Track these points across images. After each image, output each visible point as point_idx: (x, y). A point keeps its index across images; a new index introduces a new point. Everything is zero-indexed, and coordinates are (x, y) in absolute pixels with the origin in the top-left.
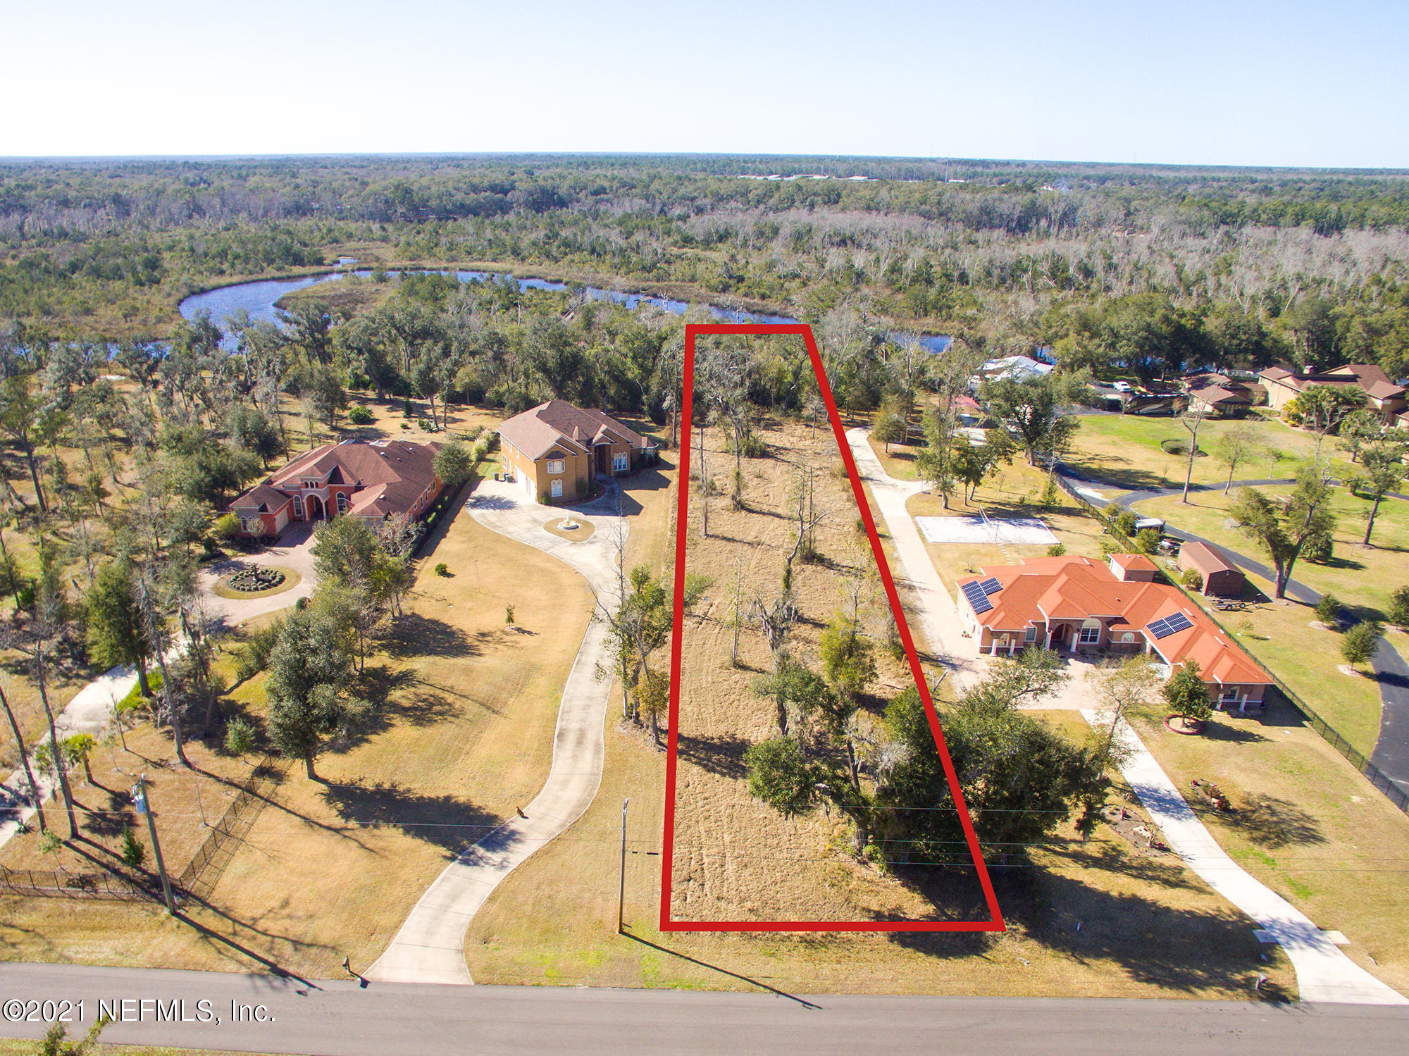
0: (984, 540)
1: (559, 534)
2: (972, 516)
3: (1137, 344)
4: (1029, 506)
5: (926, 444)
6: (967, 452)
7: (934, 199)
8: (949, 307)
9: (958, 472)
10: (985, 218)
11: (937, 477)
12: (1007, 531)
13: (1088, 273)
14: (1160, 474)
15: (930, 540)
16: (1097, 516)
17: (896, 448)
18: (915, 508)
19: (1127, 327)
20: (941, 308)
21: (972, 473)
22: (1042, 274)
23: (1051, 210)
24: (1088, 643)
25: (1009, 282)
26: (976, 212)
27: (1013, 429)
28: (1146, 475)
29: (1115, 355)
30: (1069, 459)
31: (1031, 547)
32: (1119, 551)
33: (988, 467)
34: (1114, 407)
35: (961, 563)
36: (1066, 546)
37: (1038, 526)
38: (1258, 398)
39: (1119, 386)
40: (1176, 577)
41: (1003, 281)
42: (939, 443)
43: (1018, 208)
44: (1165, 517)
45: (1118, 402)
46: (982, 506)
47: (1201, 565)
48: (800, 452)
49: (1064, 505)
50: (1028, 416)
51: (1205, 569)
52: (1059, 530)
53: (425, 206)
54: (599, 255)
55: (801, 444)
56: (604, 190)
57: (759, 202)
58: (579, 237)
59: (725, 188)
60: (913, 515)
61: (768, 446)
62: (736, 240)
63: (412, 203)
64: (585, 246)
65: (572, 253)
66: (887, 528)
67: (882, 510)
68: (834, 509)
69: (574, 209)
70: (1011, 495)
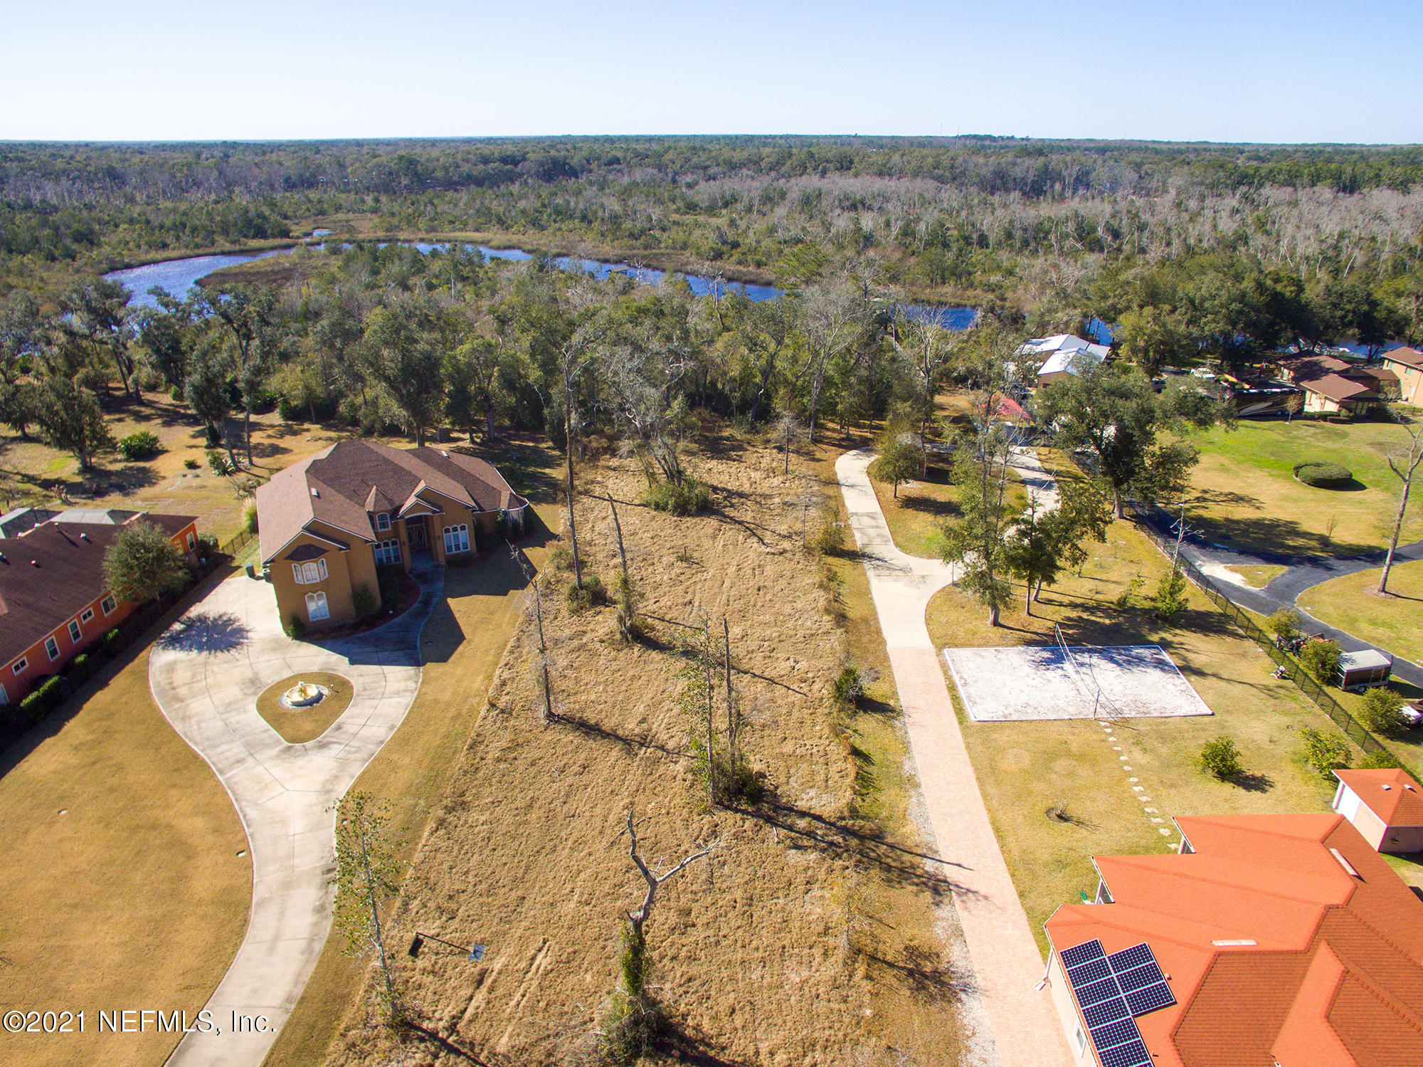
0: (1073, 712)
3: (1227, 319)
4: (1135, 610)
7: (946, 163)
10: (999, 182)
12: (1110, 681)
16: (1255, 634)
17: (913, 488)
18: (942, 628)
20: (960, 274)
21: (1040, 564)
22: (1067, 236)
23: (1065, 173)
25: (1033, 244)
26: (989, 176)
29: (1199, 334)
33: (1066, 550)
35: (1036, 788)
36: (1229, 724)
37: (1161, 665)
38: (1389, 390)
41: (1026, 243)
43: (1031, 172)
46: (1057, 617)
48: (761, 500)
49: (1195, 610)
52: (1199, 673)
53: (432, 178)
54: (590, 222)
55: (766, 483)
56: (617, 161)
57: (771, 169)
58: (572, 204)
59: (738, 156)
60: (940, 647)
61: (715, 489)
62: (739, 206)
63: (416, 174)
64: (578, 214)
65: (562, 221)
66: (892, 683)
67: (886, 634)
68: (801, 633)
69: (583, 179)
70: (1100, 586)
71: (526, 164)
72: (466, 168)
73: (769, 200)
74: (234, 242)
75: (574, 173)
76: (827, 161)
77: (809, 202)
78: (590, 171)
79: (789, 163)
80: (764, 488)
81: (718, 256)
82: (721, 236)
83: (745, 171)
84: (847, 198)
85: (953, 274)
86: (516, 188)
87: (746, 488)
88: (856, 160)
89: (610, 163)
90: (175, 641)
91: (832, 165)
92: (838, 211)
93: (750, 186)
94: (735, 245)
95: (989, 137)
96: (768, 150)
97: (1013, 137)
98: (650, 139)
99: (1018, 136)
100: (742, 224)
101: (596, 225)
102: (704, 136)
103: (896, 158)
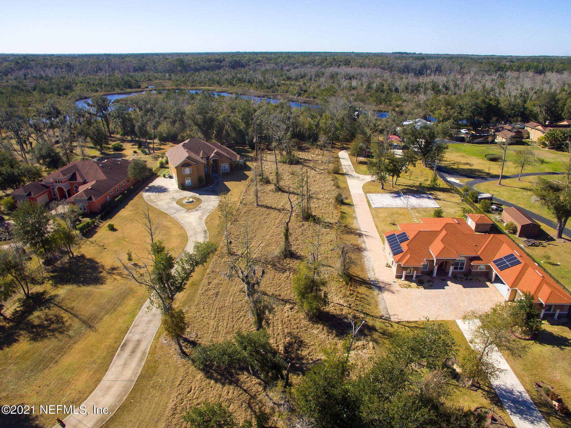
0: (401, 206)
1: (183, 205)
2: (395, 193)
3: (471, 112)
4: (424, 187)
5: (373, 157)
6: (393, 161)
7: (386, 62)
8: (390, 101)
9: (389, 171)
10: (406, 70)
11: (378, 173)
12: (413, 201)
13: (447, 88)
14: (487, 171)
15: (373, 206)
16: (458, 192)
17: (362, 159)
18: (367, 189)
19: (467, 105)
20: (387, 101)
21: (396, 171)
22: (429, 88)
23: (432, 66)
24: (458, 270)
25: (415, 91)
26: (402, 68)
27: (416, 150)
28: (480, 171)
29: (461, 117)
30: (443, 164)
31: (425, 210)
32: (471, 212)
33: (404, 168)
34: (462, 140)
35: (388, 219)
36: (444, 209)
37: (429, 198)
38: (525, 136)
39: (463, 131)
40: (503, 226)
41: (412, 91)
42: (379, 157)
43: (419, 66)
44: (492, 192)
45: (463, 137)
46: (401, 188)
47: (516, 220)
48: (315, 161)
49: (441, 187)
50: (423, 143)
51: (519, 222)
52: (439, 200)
53: (189, 67)
54: (252, 83)
55: (317, 158)
56: (260, 61)
57: (319, 65)
58: (244, 77)
59: (306, 60)
60: (366, 193)
61: (301, 159)
62: (307, 78)
63: (184, 66)
64: (247, 80)
65: (241, 83)
66: (352, 200)
67: (350, 190)
68: (326, 190)
69: (247, 68)
70: (415, 182)
71: (226, 62)
72: (202, 64)
73: (317, 76)
74: (122, 90)
75: (243, 66)
76: (341, 62)
77: (333, 77)
78: (249, 65)
79: (325, 63)
80: (316, 158)
81: (300, 95)
82: (301, 88)
83: (309, 66)
84: (347, 75)
85: (384, 101)
86: (222, 71)
87: (311, 158)
88: (352, 61)
89: (257, 62)
90: (147, 191)
91: (342, 63)
92: (344, 80)
93: (311, 71)
94: (306, 91)
95: (406, 53)
96: (318, 57)
97: (415, 53)
98: (271, 53)
99: (417, 53)
100: (308, 85)
101: (254, 84)
102: (293, 52)
103: (367, 61)
